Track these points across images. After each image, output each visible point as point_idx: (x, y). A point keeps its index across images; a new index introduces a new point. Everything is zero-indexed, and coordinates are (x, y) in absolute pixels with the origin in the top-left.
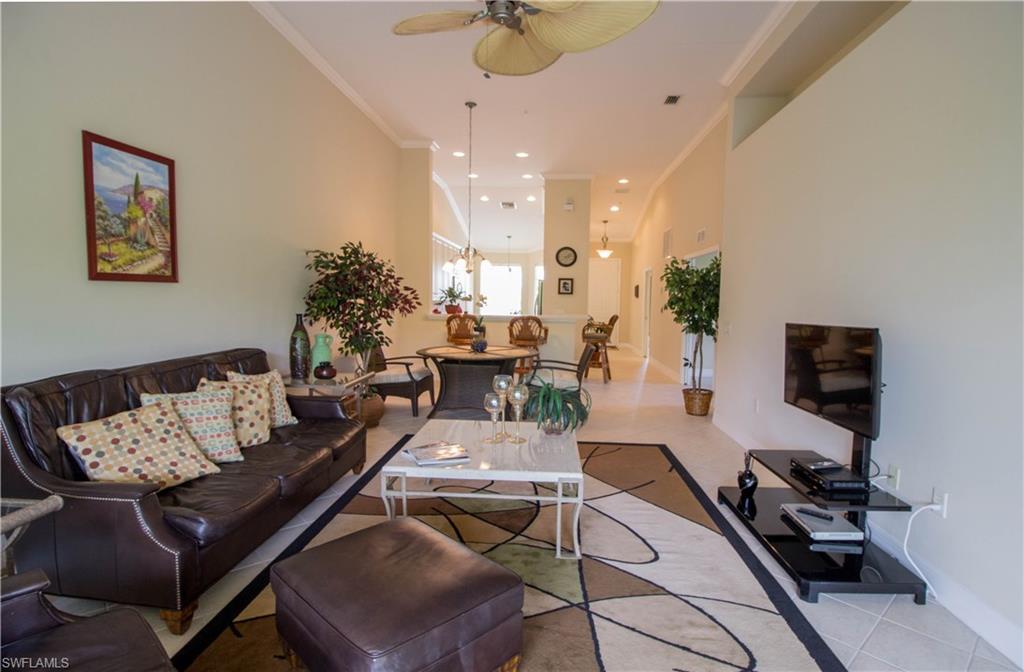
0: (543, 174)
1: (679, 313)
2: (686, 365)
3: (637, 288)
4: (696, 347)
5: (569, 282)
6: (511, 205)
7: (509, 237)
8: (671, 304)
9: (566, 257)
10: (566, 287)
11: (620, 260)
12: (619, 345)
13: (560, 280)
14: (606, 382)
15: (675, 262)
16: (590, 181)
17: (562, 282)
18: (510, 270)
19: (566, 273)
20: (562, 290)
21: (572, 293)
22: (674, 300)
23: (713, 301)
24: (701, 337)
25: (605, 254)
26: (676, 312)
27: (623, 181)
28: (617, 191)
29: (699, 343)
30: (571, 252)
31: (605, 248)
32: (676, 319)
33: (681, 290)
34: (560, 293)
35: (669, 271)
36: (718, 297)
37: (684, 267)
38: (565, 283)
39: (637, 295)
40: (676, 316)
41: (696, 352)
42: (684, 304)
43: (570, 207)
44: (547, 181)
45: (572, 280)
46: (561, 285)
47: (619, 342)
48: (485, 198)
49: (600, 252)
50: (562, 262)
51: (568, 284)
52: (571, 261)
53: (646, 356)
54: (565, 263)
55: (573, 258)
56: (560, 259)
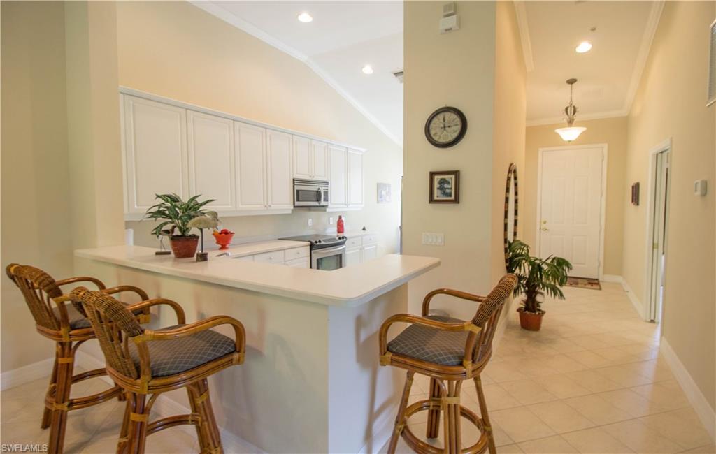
3: (636, 189)
5: (453, 176)
9: (445, 128)
10: (441, 189)
11: (606, 146)
12: (603, 278)
13: (432, 174)
17: (437, 178)
19: (445, 159)
20: (436, 198)
21: (457, 200)
25: (570, 134)
30: (455, 117)
31: (571, 122)
34: (432, 200)
38: (443, 182)
39: (636, 199)
43: (451, 22)
45: (456, 173)
46: (436, 185)
47: (605, 273)
48: (368, 70)
49: (558, 131)
50: (436, 138)
51: (448, 183)
52: (455, 135)
53: (652, 321)
54: (442, 140)
55: (458, 128)
56: (432, 132)
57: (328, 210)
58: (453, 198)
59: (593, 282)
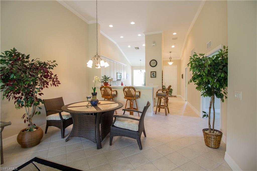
0: (144, 33)
1: (199, 84)
2: (204, 116)
3: (182, 75)
4: (211, 105)
5: (155, 73)
6: (138, 48)
7: (141, 60)
8: (194, 79)
9: (153, 63)
10: (153, 75)
11: (177, 66)
12: (177, 96)
13: (151, 72)
14: (166, 115)
15: (196, 55)
16: (161, 34)
17: (152, 73)
18: (141, 71)
19: (153, 69)
20: (152, 76)
21: (156, 77)
22: (195, 77)
23: (223, 75)
24: (213, 99)
25: (171, 63)
26: (197, 84)
27: (175, 34)
28: (173, 39)
29: (212, 103)
30: (155, 61)
31: (170, 61)
32: (197, 88)
33: (200, 71)
34: (151, 77)
35: (192, 60)
36: (226, 73)
37: (201, 57)
38: (153, 73)
39: (182, 78)
40: (197, 86)
41: (210, 108)
42: (202, 79)
43: (154, 44)
44: (145, 35)
45: (156, 72)
46: (152, 74)
47: (177, 94)
48: (129, 46)
49: (168, 63)
50: (152, 65)
51: (154, 74)
52: (155, 65)
53: (186, 101)
54: (153, 66)
55: (156, 64)
56: (151, 64)
57: (121, 80)
58: (155, 76)
59: (175, 96)
